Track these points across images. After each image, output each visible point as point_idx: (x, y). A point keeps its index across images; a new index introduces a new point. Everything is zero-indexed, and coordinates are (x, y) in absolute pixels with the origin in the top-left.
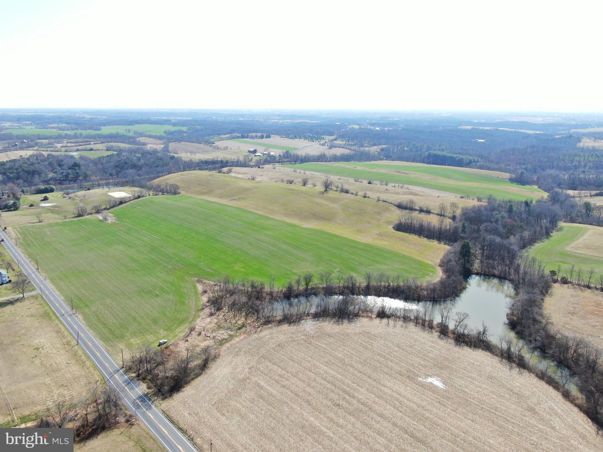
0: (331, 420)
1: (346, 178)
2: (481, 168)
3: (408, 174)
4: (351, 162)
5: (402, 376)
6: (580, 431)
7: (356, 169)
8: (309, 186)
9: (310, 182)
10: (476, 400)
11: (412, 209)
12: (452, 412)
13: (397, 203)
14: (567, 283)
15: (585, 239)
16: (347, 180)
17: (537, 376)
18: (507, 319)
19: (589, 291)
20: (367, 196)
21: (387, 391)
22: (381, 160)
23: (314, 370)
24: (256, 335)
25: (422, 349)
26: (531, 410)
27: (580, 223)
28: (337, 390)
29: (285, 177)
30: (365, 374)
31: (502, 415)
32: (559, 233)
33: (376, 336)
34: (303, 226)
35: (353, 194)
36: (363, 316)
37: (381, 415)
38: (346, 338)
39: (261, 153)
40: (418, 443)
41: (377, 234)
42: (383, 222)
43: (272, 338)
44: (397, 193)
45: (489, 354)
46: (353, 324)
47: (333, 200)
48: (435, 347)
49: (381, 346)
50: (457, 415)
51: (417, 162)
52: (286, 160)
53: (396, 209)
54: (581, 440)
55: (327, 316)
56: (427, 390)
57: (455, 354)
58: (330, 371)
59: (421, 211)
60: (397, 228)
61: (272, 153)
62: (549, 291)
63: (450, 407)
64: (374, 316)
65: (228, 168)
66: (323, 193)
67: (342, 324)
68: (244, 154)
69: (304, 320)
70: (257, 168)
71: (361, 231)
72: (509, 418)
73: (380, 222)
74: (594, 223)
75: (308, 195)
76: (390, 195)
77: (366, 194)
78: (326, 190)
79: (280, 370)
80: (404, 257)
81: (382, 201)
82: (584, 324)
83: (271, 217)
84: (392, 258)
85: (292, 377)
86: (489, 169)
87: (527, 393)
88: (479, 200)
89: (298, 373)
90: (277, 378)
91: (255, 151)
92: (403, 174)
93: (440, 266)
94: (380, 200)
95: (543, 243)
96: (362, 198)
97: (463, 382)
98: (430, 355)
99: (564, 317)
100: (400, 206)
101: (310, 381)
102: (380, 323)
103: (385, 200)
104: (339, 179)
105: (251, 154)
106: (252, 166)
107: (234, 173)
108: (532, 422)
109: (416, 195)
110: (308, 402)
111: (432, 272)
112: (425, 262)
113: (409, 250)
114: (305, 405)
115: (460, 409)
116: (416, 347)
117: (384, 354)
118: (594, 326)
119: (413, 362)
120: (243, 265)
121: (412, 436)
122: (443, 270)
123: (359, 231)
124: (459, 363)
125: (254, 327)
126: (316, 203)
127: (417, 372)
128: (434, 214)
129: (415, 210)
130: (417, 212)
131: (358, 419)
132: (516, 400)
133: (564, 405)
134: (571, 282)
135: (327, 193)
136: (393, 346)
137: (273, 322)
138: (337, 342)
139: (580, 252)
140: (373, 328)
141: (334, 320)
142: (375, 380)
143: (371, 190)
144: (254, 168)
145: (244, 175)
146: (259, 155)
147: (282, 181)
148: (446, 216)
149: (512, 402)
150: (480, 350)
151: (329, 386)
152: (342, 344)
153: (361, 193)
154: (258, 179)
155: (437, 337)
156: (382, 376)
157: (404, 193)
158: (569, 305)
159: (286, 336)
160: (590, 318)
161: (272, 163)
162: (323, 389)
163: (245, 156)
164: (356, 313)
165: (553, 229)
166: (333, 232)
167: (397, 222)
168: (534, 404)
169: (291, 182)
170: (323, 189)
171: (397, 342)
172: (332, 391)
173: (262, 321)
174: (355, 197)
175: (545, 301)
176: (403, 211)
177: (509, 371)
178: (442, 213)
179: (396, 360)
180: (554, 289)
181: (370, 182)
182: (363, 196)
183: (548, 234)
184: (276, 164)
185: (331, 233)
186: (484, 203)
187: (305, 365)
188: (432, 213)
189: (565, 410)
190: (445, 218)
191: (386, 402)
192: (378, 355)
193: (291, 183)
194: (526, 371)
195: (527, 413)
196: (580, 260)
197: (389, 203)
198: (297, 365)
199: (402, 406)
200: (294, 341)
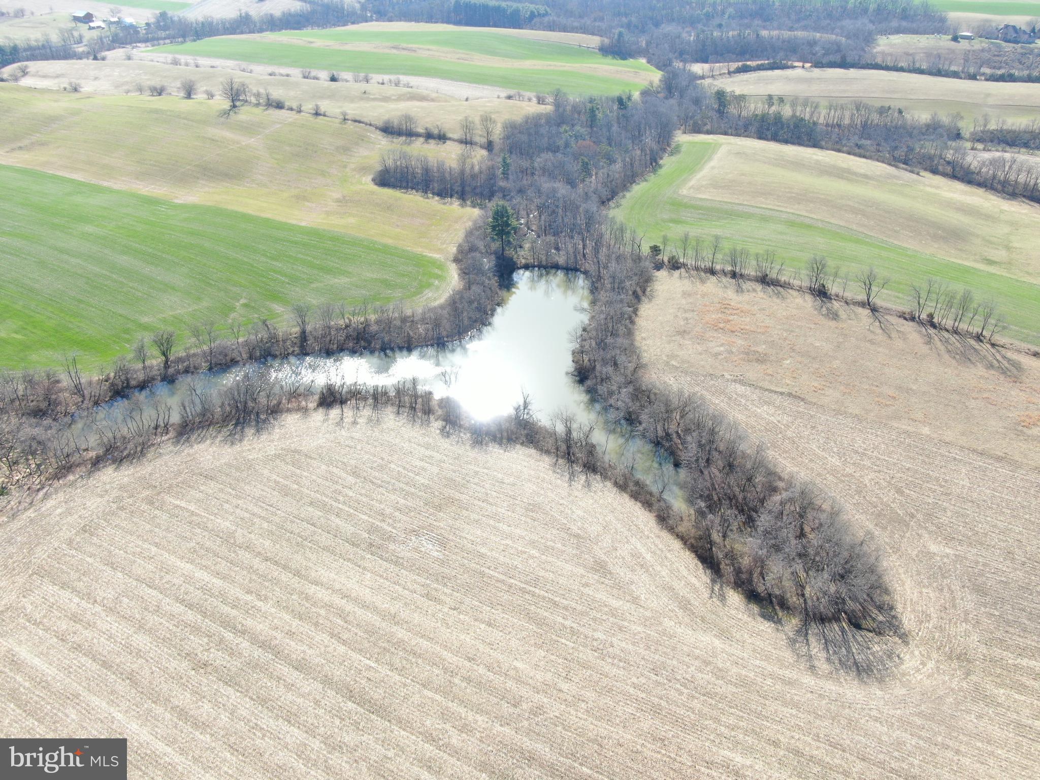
0: (182, 714)
1: (284, 71)
2: (551, 27)
3: (415, 51)
4: (304, 31)
5: (358, 546)
6: (681, 594)
7: (312, 45)
8: (200, 97)
9: (201, 88)
10: (501, 569)
11: (410, 134)
12: (451, 612)
13: (380, 123)
14: (678, 268)
15: (713, 168)
16: (288, 75)
17: (616, 484)
18: (573, 361)
19: (713, 279)
20: (322, 110)
21: (322, 594)
22: (366, 21)
23: (161, 578)
24: (31, 513)
25: (404, 468)
26: (600, 568)
27: (708, 132)
28: (207, 624)
29: (148, 80)
30: (276, 563)
31: (546, 595)
32: (674, 158)
33: (311, 458)
34: (176, 201)
35: (291, 109)
36: (289, 410)
37: (300, 666)
38: (245, 474)
39: (104, 21)
40: (373, 717)
41: (338, 201)
42: (354, 170)
43: (69, 512)
44: (386, 99)
45: (532, 451)
46: (264, 436)
47: (248, 129)
48: (431, 457)
49: (319, 481)
50: (461, 617)
51: (436, 22)
52: (163, 34)
53: (380, 138)
54: (680, 613)
55: (209, 425)
56: (405, 568)
57: (469, 466)
58: (200, 574)
59: (429, 136)
60: (381, 180)
61: (129, 20)
62: (649, 289)
63: (448, 600)
64: (312, 405)
65: (19, 64)
66: (226, 113)
67: (241, 441)
68: (62, 25)
69: (153, 445)
70: (91, 61)
71: (305, 199)
72: (557, 599)
73: (348, 170)
74: (730, 131)
75: (192, 121)
76: (368, 105)
77: (317, 107)
78: (234, 106)
79: (76, 600)
80: (386, 250)
81: (352, 120)
82: (700, 354)
83: (105, 184)
84: (360, 257)
85: (103, 614)
86: (564, 29)
87: (594, 530)
88: (541, 101)
89: (121, 597)
90: (64, 625)
91: (88, 18)
92: (405, 52)
93: (456, 260)
94: (348, 120)
95: (645, 183)
96: (311, 118)
97: (479, 532)
98: (421, 480)
99: (669, 342)
100: (388, 130)
101: (146, 613)
102: (325, 421)
103: (358, 118)
104: (270, 75)
105: (79, 24)
106: (79, 57)
107: (33, 76)
108: (598, 596)
109: (423, 98)
110: (132, 678)
111: (438, 277)
112: (426, 256)
113: (398, 230)
114: (122, 687)
115: (467, 600)
116: (393, 466)
117: (324, 498)
118: (716, 355)
119: (382, 507)
120: (21, 323)
121: (362, 700)
122: (461, 269)
123: (301, 198)
124: (474, 486)
125: (29, 489)
126: (209, 139)
127: (390, 529)
128: (454, 140)
129: (418, 135)
130: (422, 139)
131: (247, 691)
132: (574, 552)
133: (657, 541)
134: (684, 265)
135: (235, 113)
136: (345, 475)
137: (79, 465)
138: (221, 490)
139: (704, 197)
140: (307, 435)
141: (225, 432)
142: (297, 573)
143: (332, 96)
144: (85, 61)
145: (57, 81)
146: (99, 27)
147: (140, 90)
148: (476, 144)
149: (567, 558)
150: (518, 446)
151: (191, 616)
152: (234, 492)
153: (308, 107)
154: (87, 87)
155: (438, 431)
156: (313, 557)
157: (400, 98)
158: (679, 314)
159: (107, 497)
160: (711, 339)
161: (130, 43)
162: (174, 629)
163: (61, 31)
164: (274, 406)
165: (664, 150)
166: (241, 209)
167: (379, 168)
168: (605, 554)
169: (159, 91)
170: (227, 105)
171: (353, 462)
172: (196, 630)
173: (50, 470)
174: (297, 116)
175: (639, 313)
176: (395, 140)
177: (566, 485)
178: (468, 138)
179: (347, 509)
180: (657, 283)
181: (333, 76)
182: (314, 112)
183: (653, 163)
184: (139, 45)
185: (236, 212)
186: (548, 108)
187: (140, 571)
188: (450, 139)
189: (658, 552)
190: (474, 147)
191: (316, 624)
192: (311, 503)
193: (160, 94)
194: (598, 477)
195: (593, 578)
196: (702, 214)
197: (366, 124)
198: (120, 575)
199: (350, 627)
200: (122, 508)
